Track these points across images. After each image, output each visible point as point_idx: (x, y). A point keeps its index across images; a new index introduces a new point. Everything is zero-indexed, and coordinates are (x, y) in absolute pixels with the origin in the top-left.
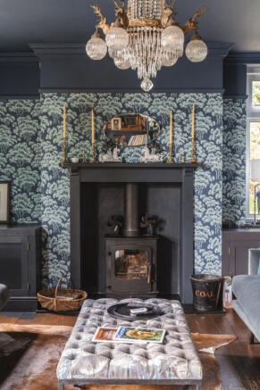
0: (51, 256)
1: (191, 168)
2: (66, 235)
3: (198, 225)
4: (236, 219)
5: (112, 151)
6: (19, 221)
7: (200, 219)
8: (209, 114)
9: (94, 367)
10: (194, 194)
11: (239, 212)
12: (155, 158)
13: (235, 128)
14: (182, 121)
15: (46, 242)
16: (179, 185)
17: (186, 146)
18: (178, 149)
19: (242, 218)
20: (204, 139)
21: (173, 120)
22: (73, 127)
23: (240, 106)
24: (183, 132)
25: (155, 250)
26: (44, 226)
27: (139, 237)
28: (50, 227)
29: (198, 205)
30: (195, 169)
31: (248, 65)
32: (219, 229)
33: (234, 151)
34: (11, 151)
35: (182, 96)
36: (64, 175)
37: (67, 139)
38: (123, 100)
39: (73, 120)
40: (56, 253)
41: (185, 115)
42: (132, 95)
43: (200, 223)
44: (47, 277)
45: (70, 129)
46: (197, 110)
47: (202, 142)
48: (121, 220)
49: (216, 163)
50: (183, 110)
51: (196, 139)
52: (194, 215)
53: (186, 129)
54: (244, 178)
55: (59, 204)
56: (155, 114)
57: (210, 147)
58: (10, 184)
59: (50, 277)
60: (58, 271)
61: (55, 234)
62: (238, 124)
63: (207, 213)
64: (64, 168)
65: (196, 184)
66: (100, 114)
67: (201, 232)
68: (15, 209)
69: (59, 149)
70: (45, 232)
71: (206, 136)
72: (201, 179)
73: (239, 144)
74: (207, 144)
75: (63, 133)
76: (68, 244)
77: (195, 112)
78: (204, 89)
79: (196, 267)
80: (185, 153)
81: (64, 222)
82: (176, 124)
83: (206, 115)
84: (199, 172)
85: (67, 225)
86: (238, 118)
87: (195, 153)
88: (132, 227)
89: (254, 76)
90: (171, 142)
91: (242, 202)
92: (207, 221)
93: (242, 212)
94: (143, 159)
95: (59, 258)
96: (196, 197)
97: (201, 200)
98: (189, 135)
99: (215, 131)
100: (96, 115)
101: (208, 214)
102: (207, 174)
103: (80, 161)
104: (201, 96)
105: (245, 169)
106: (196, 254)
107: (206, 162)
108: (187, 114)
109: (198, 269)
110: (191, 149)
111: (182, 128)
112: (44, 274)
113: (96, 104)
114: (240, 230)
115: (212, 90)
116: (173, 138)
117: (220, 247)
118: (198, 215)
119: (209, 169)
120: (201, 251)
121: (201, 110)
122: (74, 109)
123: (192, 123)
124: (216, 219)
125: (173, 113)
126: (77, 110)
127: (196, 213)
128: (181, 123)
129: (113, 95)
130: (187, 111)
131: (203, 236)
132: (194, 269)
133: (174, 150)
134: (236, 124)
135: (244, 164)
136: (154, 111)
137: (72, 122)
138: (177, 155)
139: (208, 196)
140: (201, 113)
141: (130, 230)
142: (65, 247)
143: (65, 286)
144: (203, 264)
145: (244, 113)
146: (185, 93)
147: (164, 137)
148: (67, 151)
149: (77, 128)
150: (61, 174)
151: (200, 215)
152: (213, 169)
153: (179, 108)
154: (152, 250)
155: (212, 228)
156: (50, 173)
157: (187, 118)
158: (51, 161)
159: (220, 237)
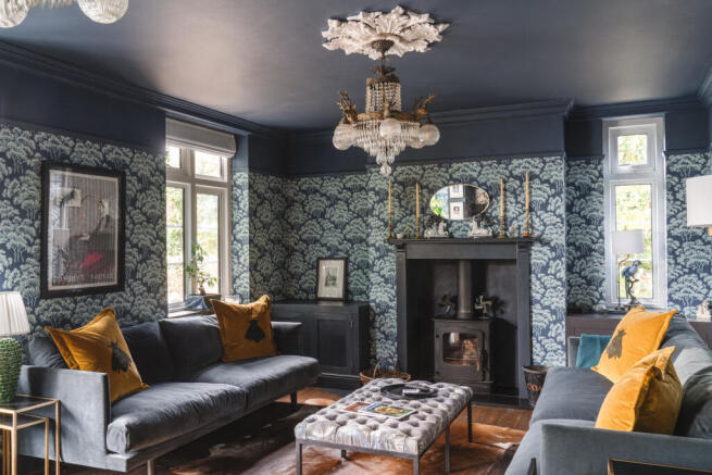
0: (379, 335)
1: (526, 243)
2: (393, 314)
3: (536, 309)
4: (594, 303)
5: (438, 225)
6: (355, 298)
7: (539, 302)
8: (547, 181)
9: (324, 432)
10: (530, 272)
11: (597, 294)
12: (483, 232)
13: (589, 195)
14: (515, 190)
15: (374, 320)
16: (513, 261)
17: (520, 218)
18: (511, 222)
19: (602, 301)
20: (542, 209)
21: (505, 190)
22: (400, 202)
23: (596, 168)
24: (517, 203)
25: (487, 335)
26: (372, 304)
27: (473, 320)
28: (378, 306)
29: (536, 286)
30: (531, 243)
31: (605, 119)
32: (562, 314)
33: (589, 222)
34: (347, 227)
35: (515, 162)
36: (391, 251)
37: (393, 213)
38: (450, 171)
39: (399, 195)
40: (383, 333)
41: (518, 183)
42: (460, 165)
43: (538, 306)
44: (375, 357)
45: (397, 203)
46: (532, 177)
47: (539, 213)
48: (455, 300)
49: (558, 237)
50: (516, 178)
51: (531, 210)
52: (530, 297)
53: (520, 199)
54: (603, 254)
55: (386, 281)
56: (485, 184)
57: (548, 218)
58: (347, 261)
59: (378, 357)
60: (386, 351)
61: (382, 313)
62: (594, 189)
63: (547, 294)
64: (391, 244)
65: (533, 261)
66: (427, 187)
67: (540, 318)
68: (352, 286)
69: (386, 225)
70: (372, 310)
71: (544, 207)
72: (539, 255)
73: (595, 213)
74: (545, 215)
75: (389, 208)
76: (395, 324)
77: (530, 179)
78: (541, 153)
79: (534, 357)
80: (520, 226)
81: (391, 300)
82: (508, 194)
83: (543, 182)
84: (536, 247)
85: (394, 304)
86: (593, 182)
87: (531, 225)
88: (466, 308)
89: (618, 131)
90: (502, 214)
91: (601, 282)
92: (547, 303)
93: (601, 294)
94: (470, 234)
95: (387, 338)
96: (533, 275)
97: (539, 279)
98: (524, 205)
99: (554, 201)
100: (422, 187)
101: (549, 295)
102: (546, 249)
103: (405, 237)
104: (537, 161)
105: (603, 243)
106: (534, 342)
107: (545, 236)
108: (521, 182)
109: (537, 359)
110: (525, 221)
111: (516, 198)
112: (372, 353)
113: (422, 176)
114: (597, 316)
115: (550, 153)
116: (505, 210)
117: (563, 335)
118: (536, 296)
119: (548, 244)
120: (540, 338)
121: (537, 176)
122: (401, 183)
123: (527, 191)
124: (559, 301)
125: (505, 182)
126: (403, 184)
127: (534, 294)
128: (514, 192)
129: (440, 166)
130: (521, 179)
131: (542, 321)
132: (532, 359)
133: (506, 222)
134: (590, 189)
135: (602, 236)
136: (483, 181)
137: (398, 197)
138: (510, 229)
139: (547, 275)
140: (537, 181)
141: (463, 311)
142: (392, 326)
143: (392, 368)
144: (543, 353)
145: (601, 175)
146: (518, 158)
147: (495, 209)
148: (394, 226)
149: (403, 203)
150: (388, 251)
151: (538, 297)
152: (552, 244)
153: (511, 175)
154: (484, 335)
155: (553, 312)
156: (377, 249)
157: (521, 186)
158: (378, 237)
159: (564, 323)
